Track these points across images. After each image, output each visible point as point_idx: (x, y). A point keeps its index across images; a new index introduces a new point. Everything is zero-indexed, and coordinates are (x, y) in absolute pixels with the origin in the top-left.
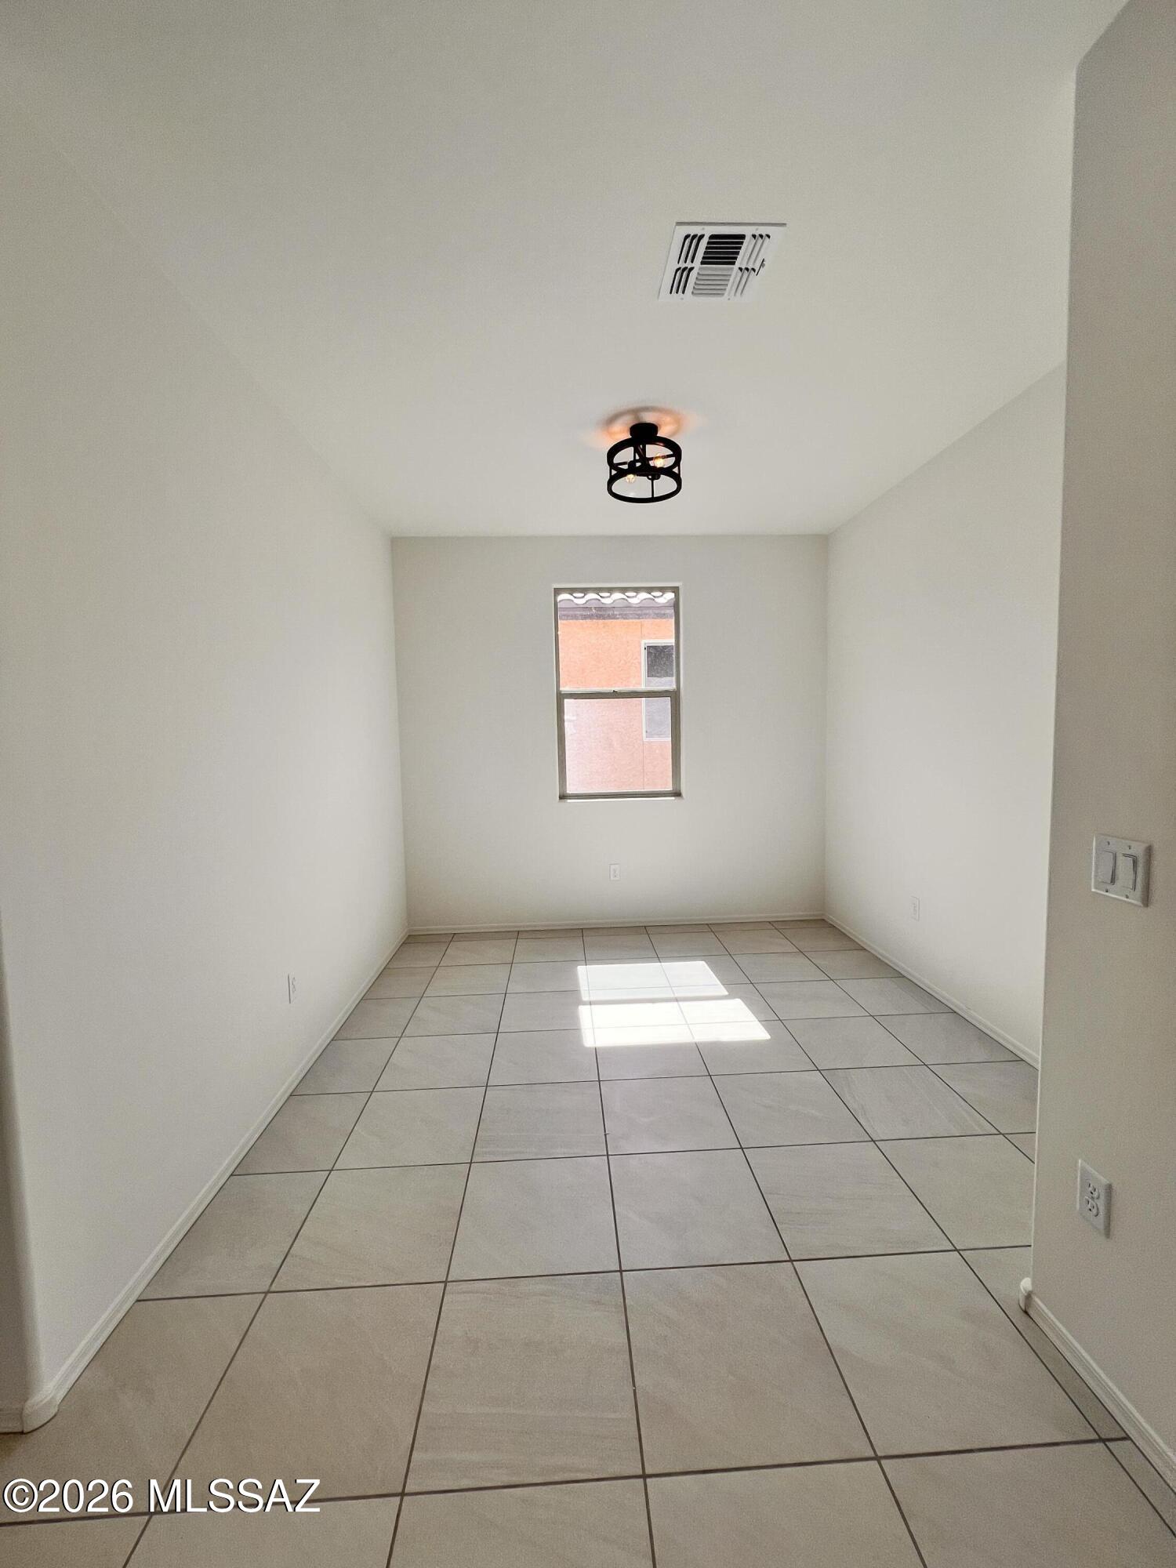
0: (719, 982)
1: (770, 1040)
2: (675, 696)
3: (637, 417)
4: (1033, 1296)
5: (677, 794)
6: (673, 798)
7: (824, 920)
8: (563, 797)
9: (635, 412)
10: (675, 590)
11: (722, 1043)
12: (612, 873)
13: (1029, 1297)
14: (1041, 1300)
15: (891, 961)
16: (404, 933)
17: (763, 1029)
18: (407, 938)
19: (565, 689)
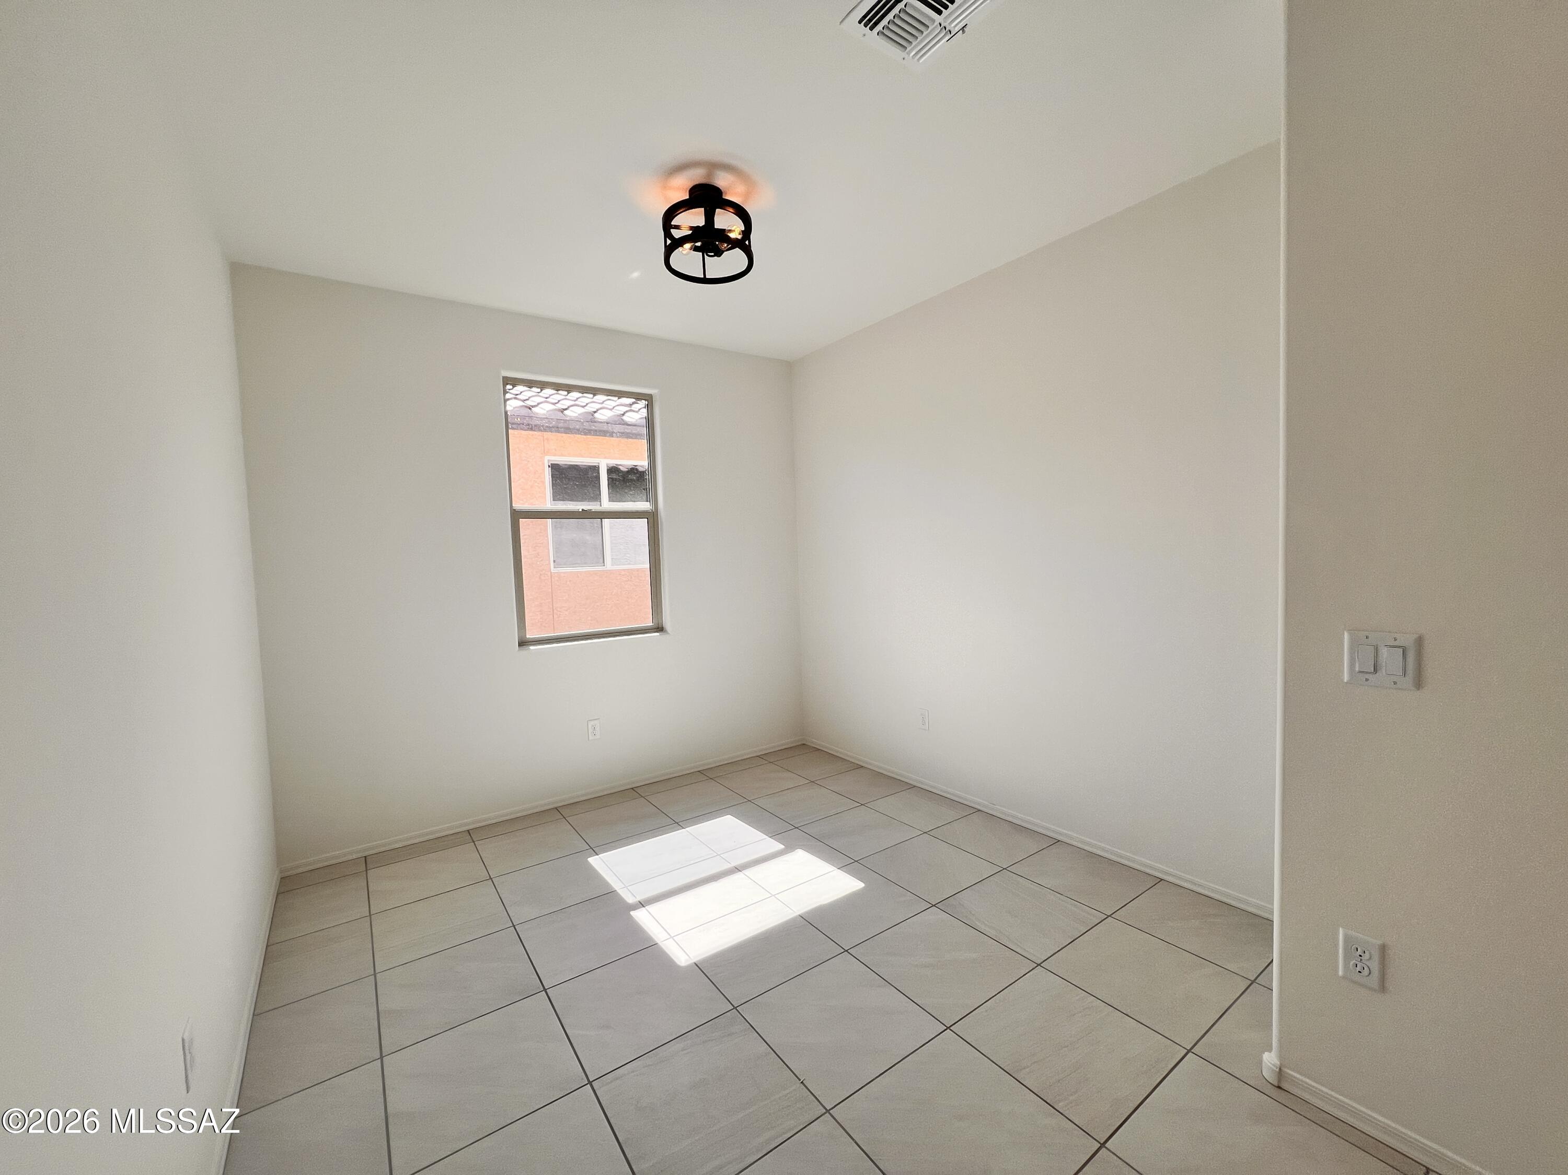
0: (765, 836)
1: (864, 887)
2: (652, 518)
3: (710, 175)
4: (1282, 1068)
5: (660, 629)
6: (658, 634)
7: (804, 744)
8: (523, 643)
9: (714, 166)
10: (649, 400)
11: (824, 905)
12: (590, 731)
13: (1280, 1073)
14: (1293, 1070)
15: (893, 772)
16: (276, 877)
17: (846, 874)
18: (281, 882)
19: (518, 506)
